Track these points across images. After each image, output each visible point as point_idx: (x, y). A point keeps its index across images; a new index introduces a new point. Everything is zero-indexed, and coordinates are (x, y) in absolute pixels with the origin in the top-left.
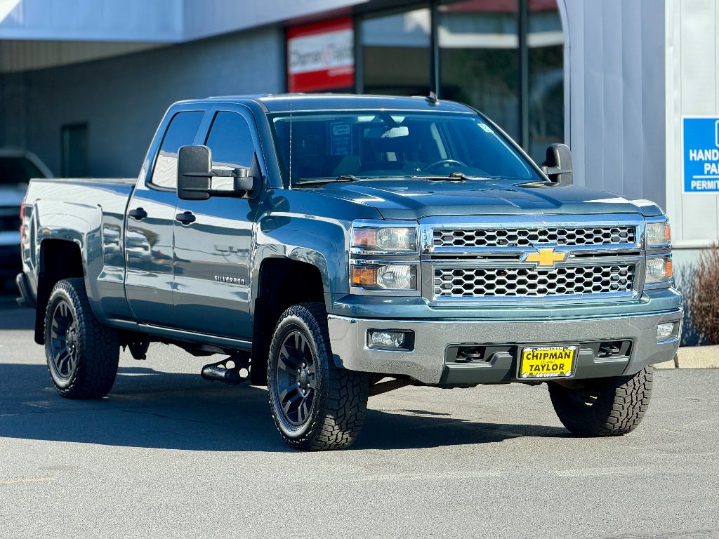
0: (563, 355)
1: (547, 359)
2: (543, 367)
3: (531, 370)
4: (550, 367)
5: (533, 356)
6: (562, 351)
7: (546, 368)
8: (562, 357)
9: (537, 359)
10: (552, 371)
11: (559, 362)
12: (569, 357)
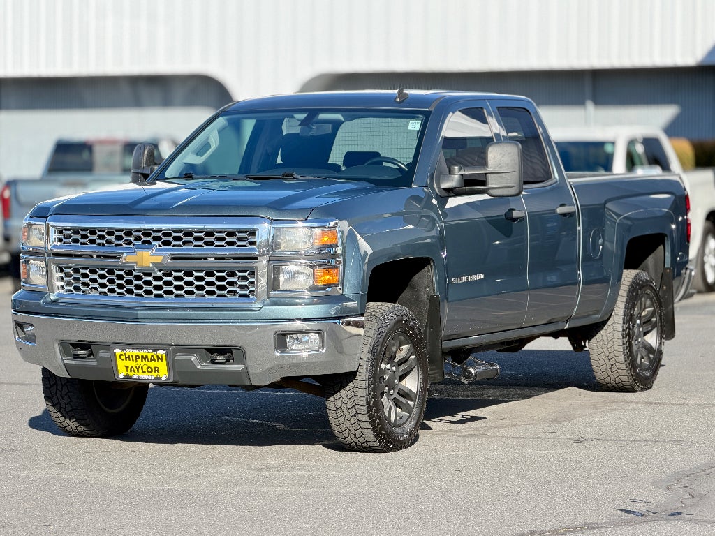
0: (156, 359)
1: (139, 361)
2: (138, 369)
3: (127, 371)
4: (145, 370)
5: (126, 358)
6: (152, 354)
7: (140, 370)
8: (154, 360)
9: (130, 360)
10: (147, 373)
11: (152, 364)
12: (162, 360)
